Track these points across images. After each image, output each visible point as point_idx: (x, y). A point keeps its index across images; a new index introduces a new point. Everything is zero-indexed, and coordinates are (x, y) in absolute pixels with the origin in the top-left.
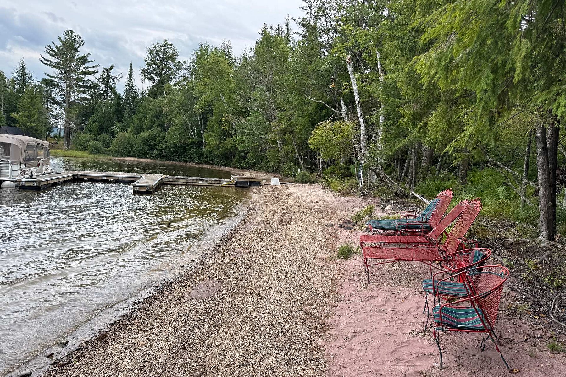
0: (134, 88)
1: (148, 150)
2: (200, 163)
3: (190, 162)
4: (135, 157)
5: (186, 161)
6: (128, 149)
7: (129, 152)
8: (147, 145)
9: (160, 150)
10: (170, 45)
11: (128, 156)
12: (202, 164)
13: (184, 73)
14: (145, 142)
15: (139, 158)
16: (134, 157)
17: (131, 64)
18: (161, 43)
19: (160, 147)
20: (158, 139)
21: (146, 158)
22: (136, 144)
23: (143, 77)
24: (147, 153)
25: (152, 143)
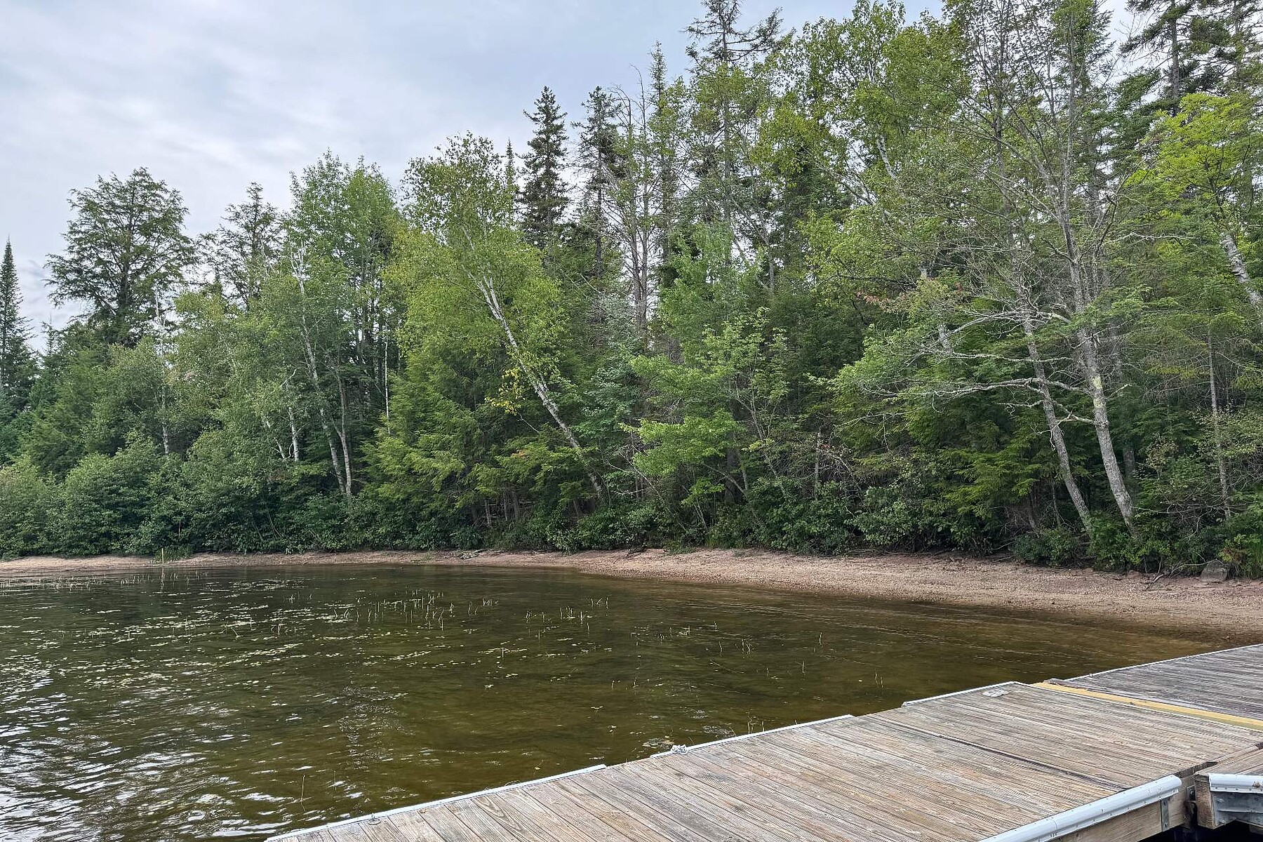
0: (18, 327)
1: (114, 522)
2: (343, 550)
3: (296, 551)
4: (58, 555)
5: (278, 549)
6: (26, 528)
7: (30, 538)
8: (108, 507)
9: (163, 518)
10: (158, 187)
11: (24, 554)
12: (351, 551)
13: (200, 274)
14: (101, 495)
15: (74, 556)
16: (49, 554)
17: (8, 250)
18: (125, 179)
19: (164, 507)
20: (154, 479)
21: (106, 552)
22: (63, 503)
23: (54, 288)
24: (107, 535)
25: (131, 495)
